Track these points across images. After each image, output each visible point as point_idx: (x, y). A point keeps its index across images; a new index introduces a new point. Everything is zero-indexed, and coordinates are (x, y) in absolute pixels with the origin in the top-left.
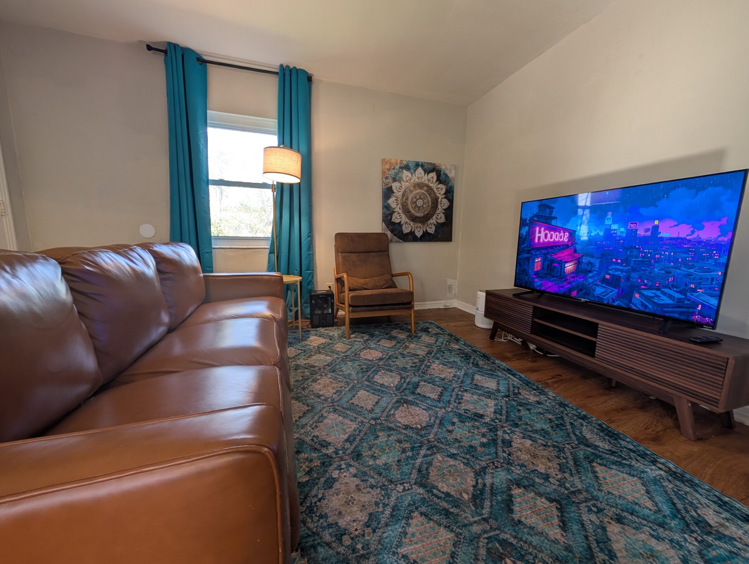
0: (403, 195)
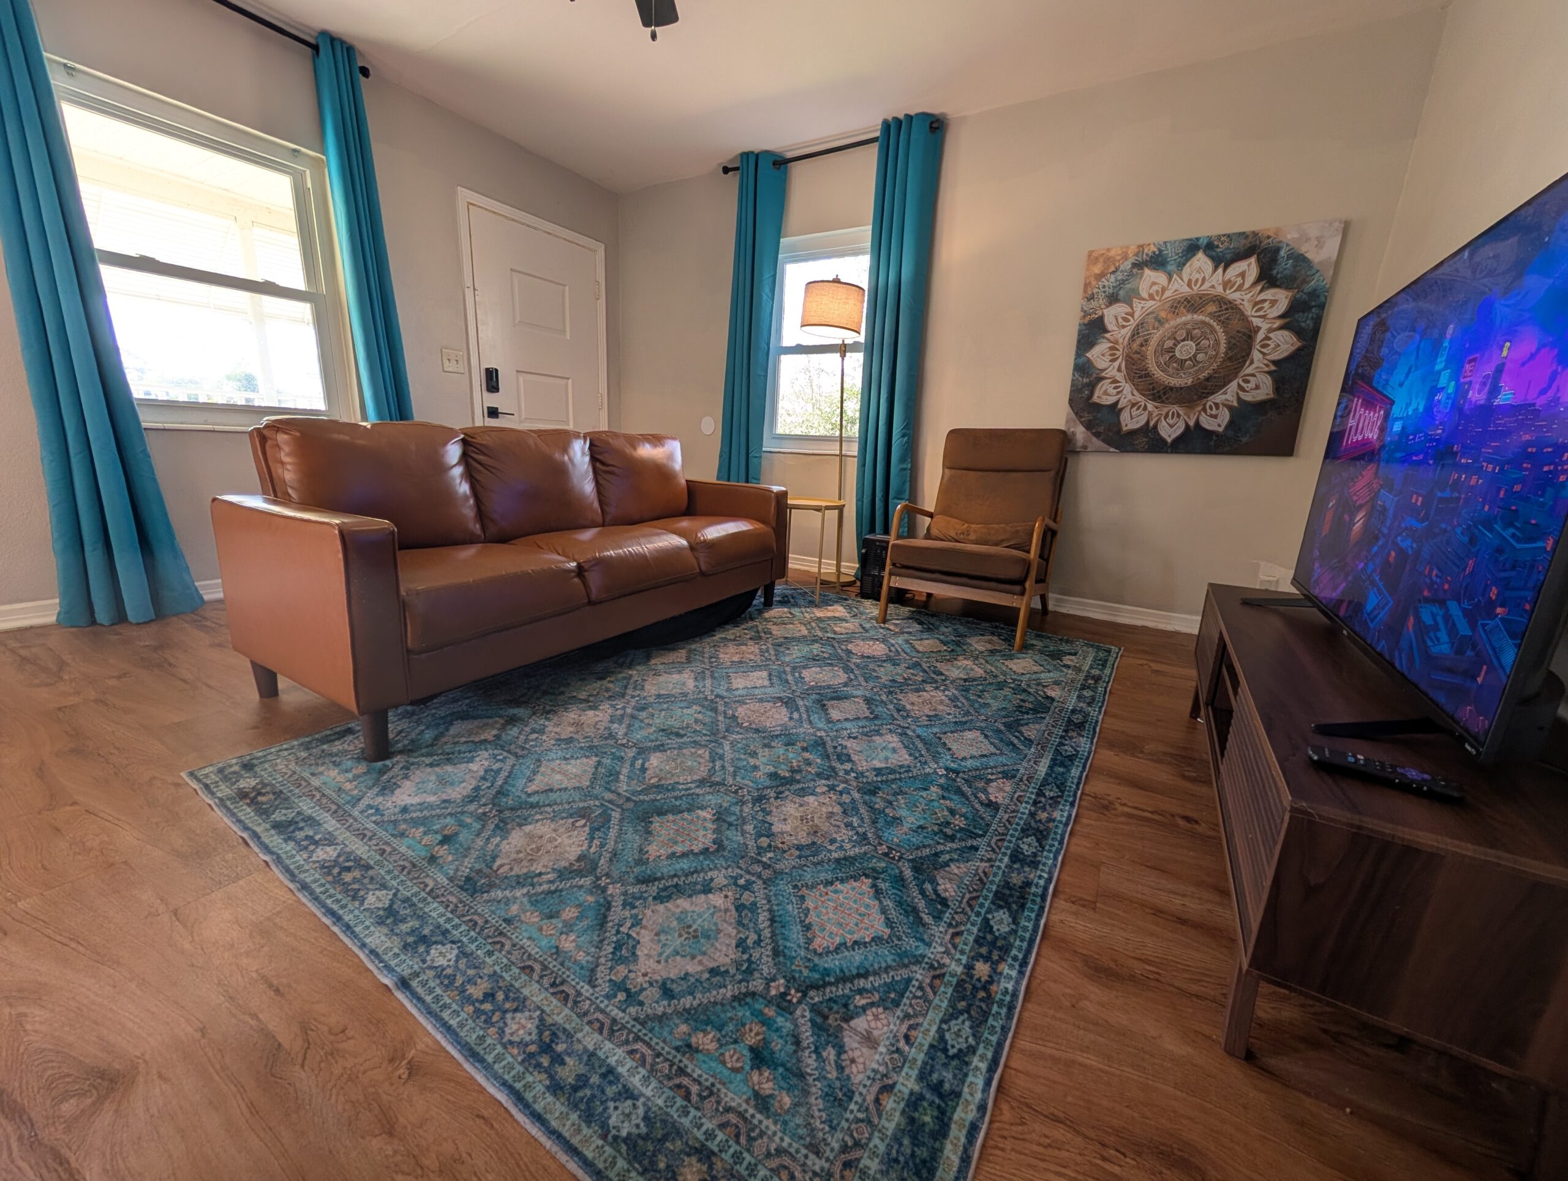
0: (1135, 335)
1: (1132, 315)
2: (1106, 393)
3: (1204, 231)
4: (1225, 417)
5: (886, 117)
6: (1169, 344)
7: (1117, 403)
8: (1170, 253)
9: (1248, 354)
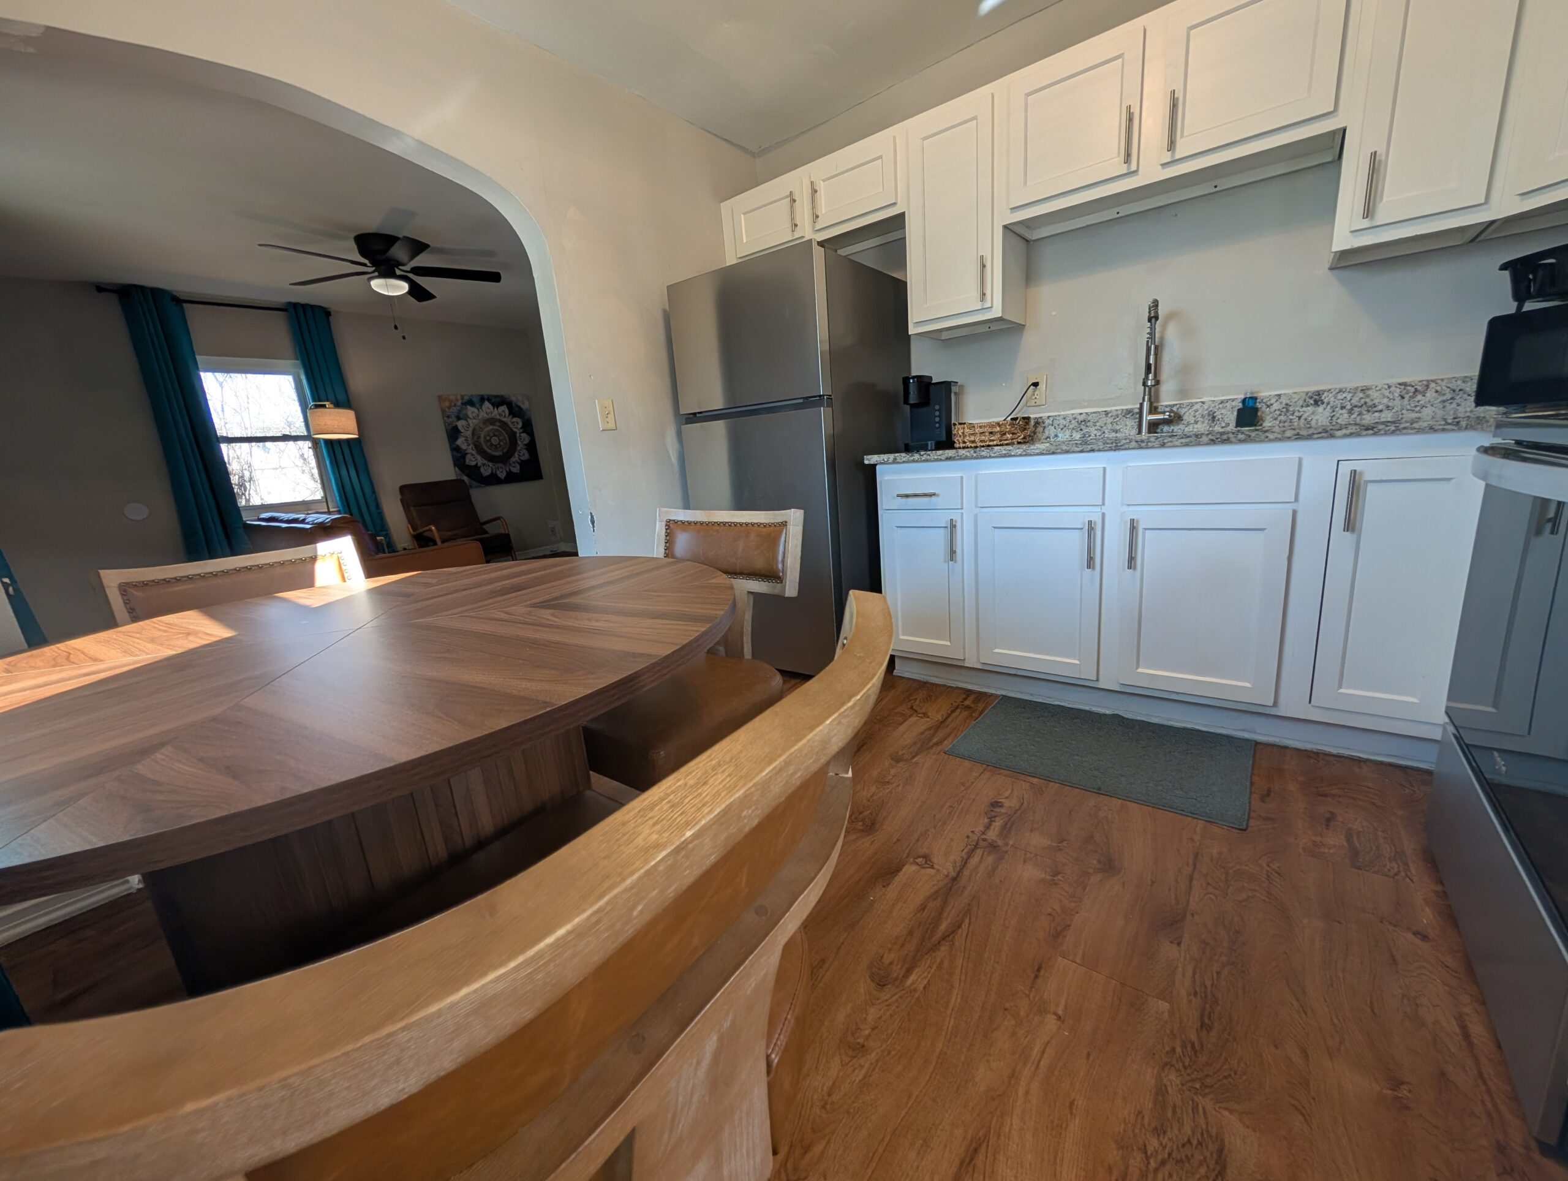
0: (473, 434)
1: (469, 425)
4: (518, 467)
6: (488, 438)
7: (477, 464)
8: (474, 399)
9: (516, 442)
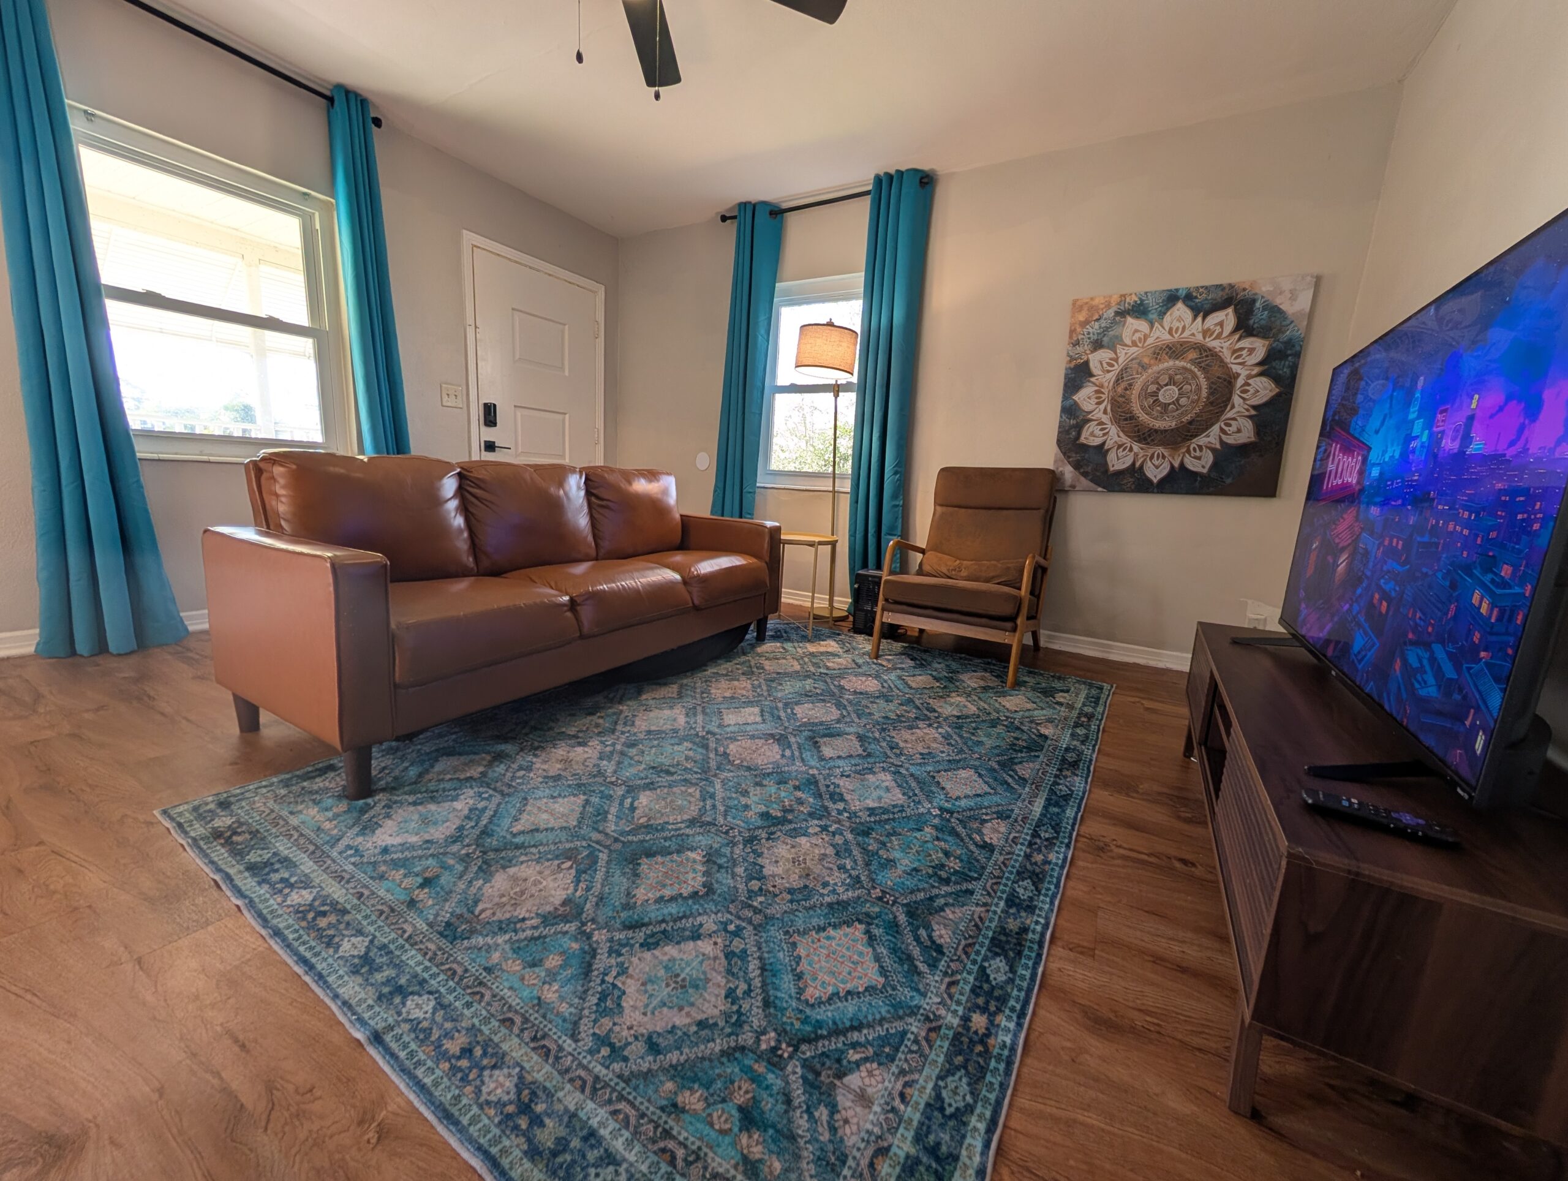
0: (1119, 379)
1: (1116, 360)
2: (1092, 434)
3: (1184, 282)
4: (1208, 459)
5: (877, 172)
6: (1153, 388)
7: (1104, 444)
8: (1150, 301)
9: (1229, 399)
